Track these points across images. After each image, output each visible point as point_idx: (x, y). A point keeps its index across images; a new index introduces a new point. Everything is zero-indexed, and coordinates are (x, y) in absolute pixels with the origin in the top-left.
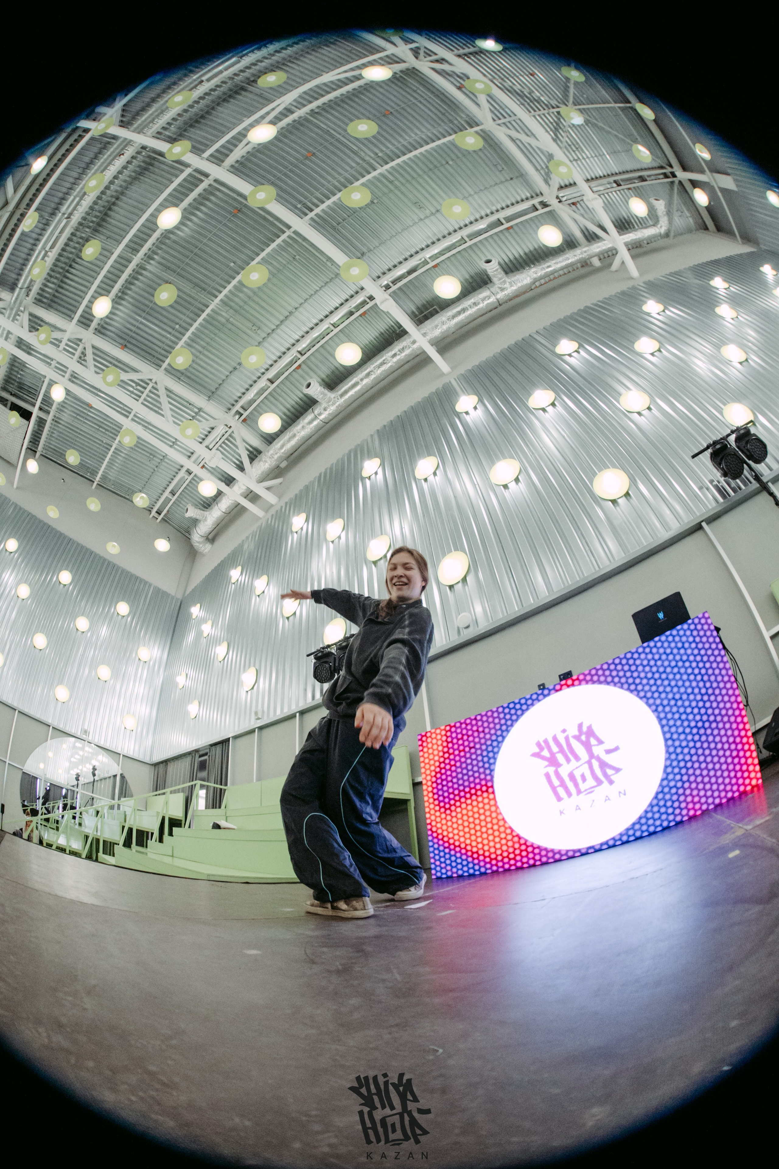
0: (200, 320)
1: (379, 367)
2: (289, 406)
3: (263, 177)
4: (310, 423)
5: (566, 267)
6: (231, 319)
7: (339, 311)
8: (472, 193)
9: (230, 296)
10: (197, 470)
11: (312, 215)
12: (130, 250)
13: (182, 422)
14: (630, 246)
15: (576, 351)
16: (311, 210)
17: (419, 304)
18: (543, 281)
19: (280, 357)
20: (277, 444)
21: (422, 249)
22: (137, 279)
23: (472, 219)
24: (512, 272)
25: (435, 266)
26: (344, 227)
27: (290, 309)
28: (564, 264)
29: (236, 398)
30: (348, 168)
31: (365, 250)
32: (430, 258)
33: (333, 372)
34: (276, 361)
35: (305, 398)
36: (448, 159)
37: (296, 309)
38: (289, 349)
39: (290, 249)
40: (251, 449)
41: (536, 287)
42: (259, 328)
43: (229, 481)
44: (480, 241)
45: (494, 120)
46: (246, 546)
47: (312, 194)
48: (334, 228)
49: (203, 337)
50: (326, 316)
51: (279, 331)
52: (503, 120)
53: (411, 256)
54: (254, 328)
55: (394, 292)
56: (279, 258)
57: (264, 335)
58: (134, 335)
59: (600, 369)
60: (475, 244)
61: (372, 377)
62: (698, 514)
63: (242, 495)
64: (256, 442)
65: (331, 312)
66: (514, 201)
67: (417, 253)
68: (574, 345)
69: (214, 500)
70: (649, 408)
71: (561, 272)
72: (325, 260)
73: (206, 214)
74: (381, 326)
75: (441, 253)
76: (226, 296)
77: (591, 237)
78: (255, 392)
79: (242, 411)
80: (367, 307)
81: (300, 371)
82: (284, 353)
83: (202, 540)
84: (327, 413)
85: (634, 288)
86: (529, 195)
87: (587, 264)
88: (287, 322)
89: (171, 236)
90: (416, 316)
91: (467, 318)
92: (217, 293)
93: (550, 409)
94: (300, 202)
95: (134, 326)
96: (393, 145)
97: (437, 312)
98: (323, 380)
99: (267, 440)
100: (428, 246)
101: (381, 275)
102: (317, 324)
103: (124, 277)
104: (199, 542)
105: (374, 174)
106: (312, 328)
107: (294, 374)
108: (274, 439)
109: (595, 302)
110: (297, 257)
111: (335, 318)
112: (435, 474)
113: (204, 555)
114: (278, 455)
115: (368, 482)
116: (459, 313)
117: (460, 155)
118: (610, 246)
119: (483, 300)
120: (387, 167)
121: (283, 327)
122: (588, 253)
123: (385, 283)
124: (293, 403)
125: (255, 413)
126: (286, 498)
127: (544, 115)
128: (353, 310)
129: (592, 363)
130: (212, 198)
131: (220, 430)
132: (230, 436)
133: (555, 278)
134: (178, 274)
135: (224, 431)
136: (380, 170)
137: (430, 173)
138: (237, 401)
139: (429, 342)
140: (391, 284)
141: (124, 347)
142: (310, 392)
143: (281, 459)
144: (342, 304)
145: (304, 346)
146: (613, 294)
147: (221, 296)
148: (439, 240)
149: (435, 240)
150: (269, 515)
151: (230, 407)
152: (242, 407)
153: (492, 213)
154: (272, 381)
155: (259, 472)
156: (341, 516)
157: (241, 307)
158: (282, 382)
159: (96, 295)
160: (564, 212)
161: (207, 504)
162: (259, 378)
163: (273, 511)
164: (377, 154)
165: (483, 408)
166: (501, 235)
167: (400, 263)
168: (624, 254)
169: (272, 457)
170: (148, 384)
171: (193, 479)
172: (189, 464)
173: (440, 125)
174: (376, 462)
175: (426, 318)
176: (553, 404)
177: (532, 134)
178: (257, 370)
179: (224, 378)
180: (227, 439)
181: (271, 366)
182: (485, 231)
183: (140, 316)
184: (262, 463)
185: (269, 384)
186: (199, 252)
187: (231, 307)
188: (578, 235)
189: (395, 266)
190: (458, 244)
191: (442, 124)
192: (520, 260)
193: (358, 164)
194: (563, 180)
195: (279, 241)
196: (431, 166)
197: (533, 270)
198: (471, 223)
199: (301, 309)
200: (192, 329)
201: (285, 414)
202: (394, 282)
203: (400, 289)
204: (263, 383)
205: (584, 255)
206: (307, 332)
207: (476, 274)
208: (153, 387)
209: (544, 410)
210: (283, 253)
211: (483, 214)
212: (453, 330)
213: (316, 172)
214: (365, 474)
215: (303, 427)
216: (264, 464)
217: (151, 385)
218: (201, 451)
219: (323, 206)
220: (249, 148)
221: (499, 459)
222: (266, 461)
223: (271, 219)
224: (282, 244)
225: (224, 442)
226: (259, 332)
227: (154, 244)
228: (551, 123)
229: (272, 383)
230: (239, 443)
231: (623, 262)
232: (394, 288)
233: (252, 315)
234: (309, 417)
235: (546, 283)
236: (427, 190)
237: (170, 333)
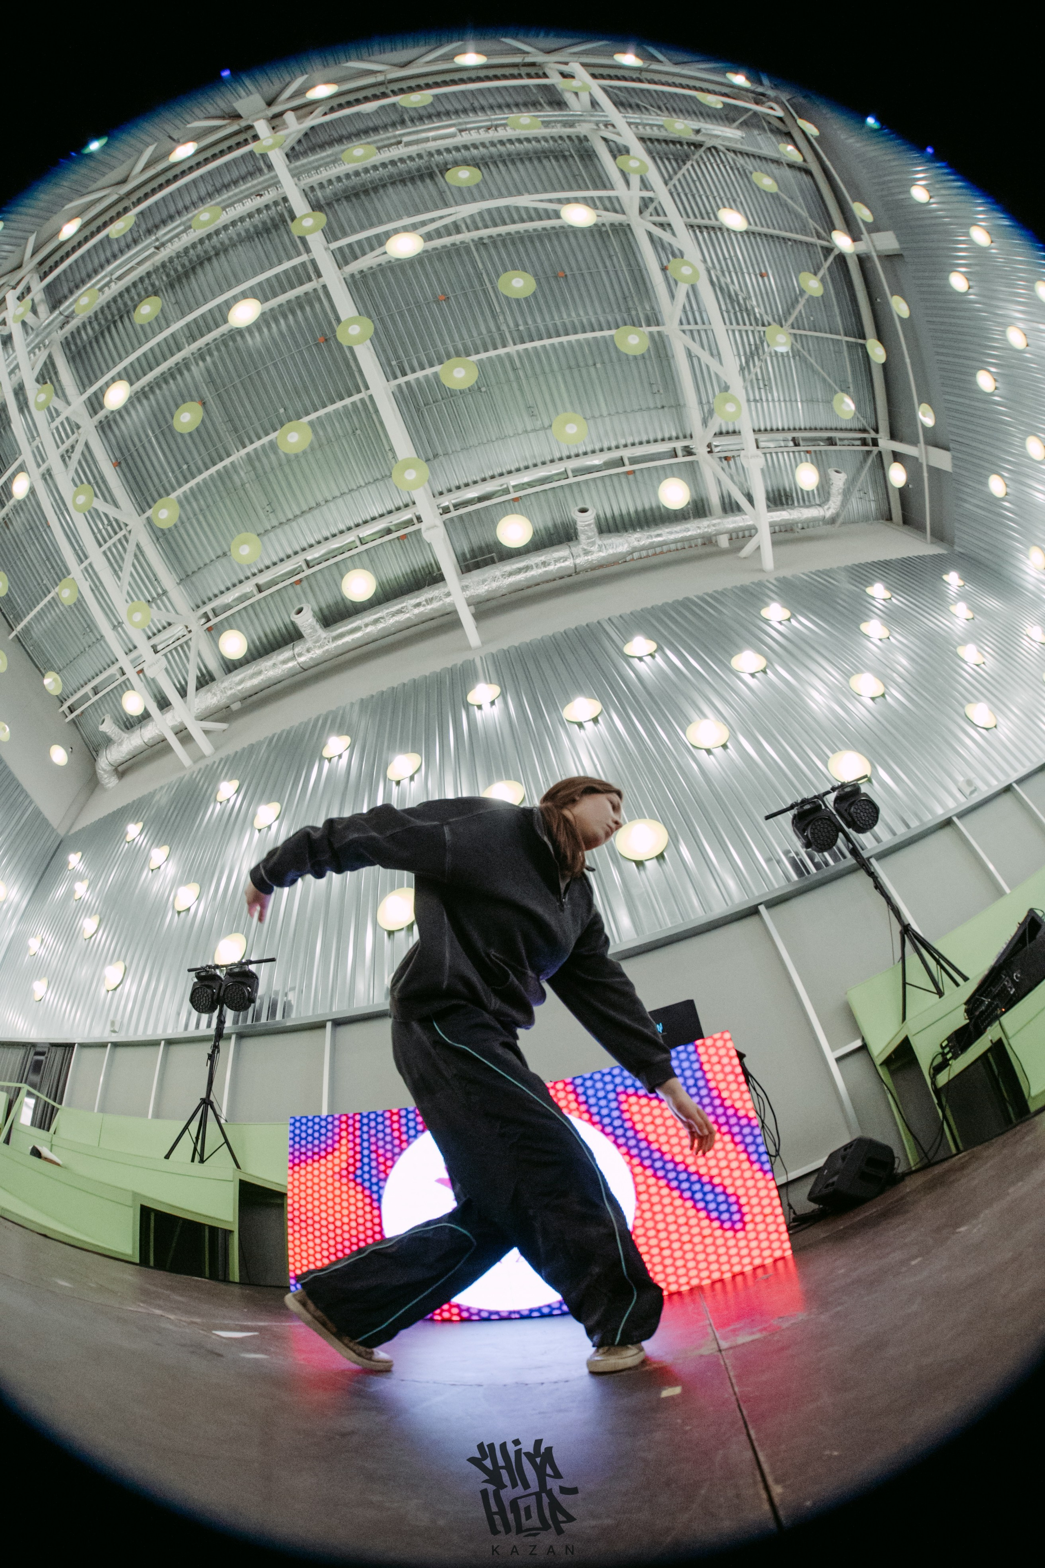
0: (213, 470)
1: (393, 615)
2: (268, 631)
3: (376, 307)
4: (284, 662)
5: (682, 540)
6: (247, 485)
7: (375, 523)
8: (605, 413)
9: (260, 452)
10: (131, 673)
11: (402, 380)
12: (188, 334)
13: (139, 599)
14: (777, 528)
15: (651, 655)
16: (404, 374)
17: (475, 545)
18: (644, 553)
19: (282, 560)
20: (237, 676)
21: (510, 472)
22: (174, 378)
23: (589, 449)
24: (609, 531)
25: (515, 500)
26: (430, 411)
27: (320, 499)
28: (680, 535)
29: (211, 595)
30: (475, 334)
31: (440, 452)
32: (514, 487)
33: (337, 603)
34: (275, 564)
35: (291, 627)
36: (598, 360)
37: (327, 501)
38: (296, 553)
39: (354, 418)
40: (204, 671)
41: (633, 559)
42: (273, 511)
43: (164, 704)
44: (586, 481)
45: (681, 323)
46: (157, 798)
47: (416, 352)
48: (418, 410)
49: (207, 494)
50: (358, 525)
51: (294, 524)
52: (693, 327)
53: (493, 477)
54: (268, 508)
55: (451, 519)
56: (337, 424)
57: (275, 523)
58: (135, 454)
59: (674, 684)
60: (578, 483)
61: (380, 626)
62: (757, 894)
63: (172, 728)
64: (213, 665)
65: (366, 522)
66: (652, 439)
67: (501, 475)
68: (651, 646)
69: (140, 722)
70: (725, 746)
71: (673, 547)
72: (387, 448)
73: (289, 327)
74: (418, 561)
75: (530, 485)
76: (255, 450)
77: (730, 507)
78: (237, 595)
79: (211, 615)
80: (411, 529)
81: (298, 587)
82: (289, 557)
83: (108, 768)
84: (309, 655)
85: (760, 584)
86: (674, 434)
87: (711, 542)
88: (308, 516)
89: (239, 339)
90: (465, 559)
91: (527, 579)
92: (247, 441)
93: (589, 726)
94: (398, 358)
95: (141, 441)
96: (544, 320)
97: (493, 562)
98: (321, 610)
99: (227, 667)
100: (518, 470)
101: (445, 491)
102: (342, 532)
103: (164, 367)
104: (104, 770)
105: (501, 351)
106: (334, 536)
107: (290, 589)
108: (236, 668)
109: (700, 594)
110: (358, 432)
111: (366, 532)
112: (412, 778)
113: (105, 790)
114: (233, 691)
115: (326, 764)
116: (519, 571)
117: (615, 359)
118: (750, 523)
119: (557, 561)
120: (521, 347)
121: (301, 520)
122: (717, 528)
123: (446, 504)
124: (275, 628)
125: (226, 624)
126: (223, 753)
127: (747, 331)
128: (393, 528)
129: (667, 675)
130: (308, 309)
131: (178, 630)
132: (186, 643)
133: (662, 553)
134: (219, 396)
135: (180, 634)
136: (511, 349)
137: (567, 372)
138: (210, 599)
139: (467, 600)
140: (452, 508)
141: (117, 464)
142: (299, 620)
143: (234, 699)
144: (382, 516)
145: (317, 555)
146: (729, 587)
147: (250, 448)
148: (535, 465)
149: (530, 464)
150: (196, 768)
151: (200, 603)
152: (213, 610)
153: (617, 447)
154: (260, 589)
155: (203, 706)
156: (279, 800)
157: (265, 473)
158: (271, 595)
159: (123, 375)
160: (709, 467)
161: (130, 724)
162: (247, 578)
163: (202, 764)
164: (517, 325)
165: (502, 705)
166: (615, 479)
167: (475, 482)
168: (764, 538)
169: (223, 691)
170: (121, 529)
171: (124, 682)
172: (124, 662)
173: (613, 311)
174: (346, 740)
175: (478, 566)
176: (595, 720)
177: (719, 354)
178: (249, 566)
179: (208, 561)
180: (181, 646)
181: (268, 568)
182: (597, 469)
183: (153, 432)
184: (209, 695)
185: (255, 591)
186: (255, 377)
187: (254, 468)
188: (715, 500)
189: (467, 485)
190: (556, 478)
191: (616, 311)
192: (626, 518)
193: (489, 331)
194: (727, 423)
195: (348, 401)
196: (573, 363)
197: (637, 535)
198: (585, 454)
199: (331, 504)
200: (199, 479)
201: (259, 639)
202: (457, 506)
203: (460, 517)
204: (248, 587)
205: (711, 530)
206: (326, 539)
207: (563, 524)
208: (125, 536)
209: (580, 725)
210: (345, 420)
211: (605, 446)
212: (504, 591)
213: (436, 323)
214: (326, 753)
215: (274, 665)
216: (211, 698)
217: (124, 532)
218: (144, 648)
219: (420, 374)
220: (382, 260)
221: (500, 778)
222: (215, 694)
223: (354, 368)
224: (350, 407)
225: (176, 649)
226: (271, 516)
227: (215, 340)
228: (750, 345)
229: (260, 591)
230: (192, 655)
231: (759, 548)
232: (454, 514)
233: (273, 490)
234: (286, 654)
235: (648, 556)
236: (551, 395)
237: (173, 472)
